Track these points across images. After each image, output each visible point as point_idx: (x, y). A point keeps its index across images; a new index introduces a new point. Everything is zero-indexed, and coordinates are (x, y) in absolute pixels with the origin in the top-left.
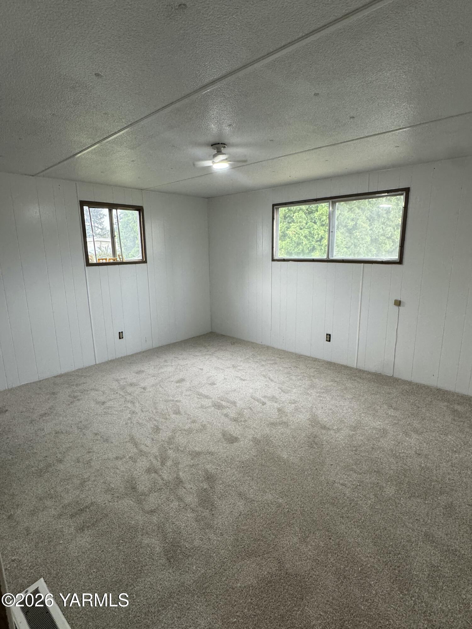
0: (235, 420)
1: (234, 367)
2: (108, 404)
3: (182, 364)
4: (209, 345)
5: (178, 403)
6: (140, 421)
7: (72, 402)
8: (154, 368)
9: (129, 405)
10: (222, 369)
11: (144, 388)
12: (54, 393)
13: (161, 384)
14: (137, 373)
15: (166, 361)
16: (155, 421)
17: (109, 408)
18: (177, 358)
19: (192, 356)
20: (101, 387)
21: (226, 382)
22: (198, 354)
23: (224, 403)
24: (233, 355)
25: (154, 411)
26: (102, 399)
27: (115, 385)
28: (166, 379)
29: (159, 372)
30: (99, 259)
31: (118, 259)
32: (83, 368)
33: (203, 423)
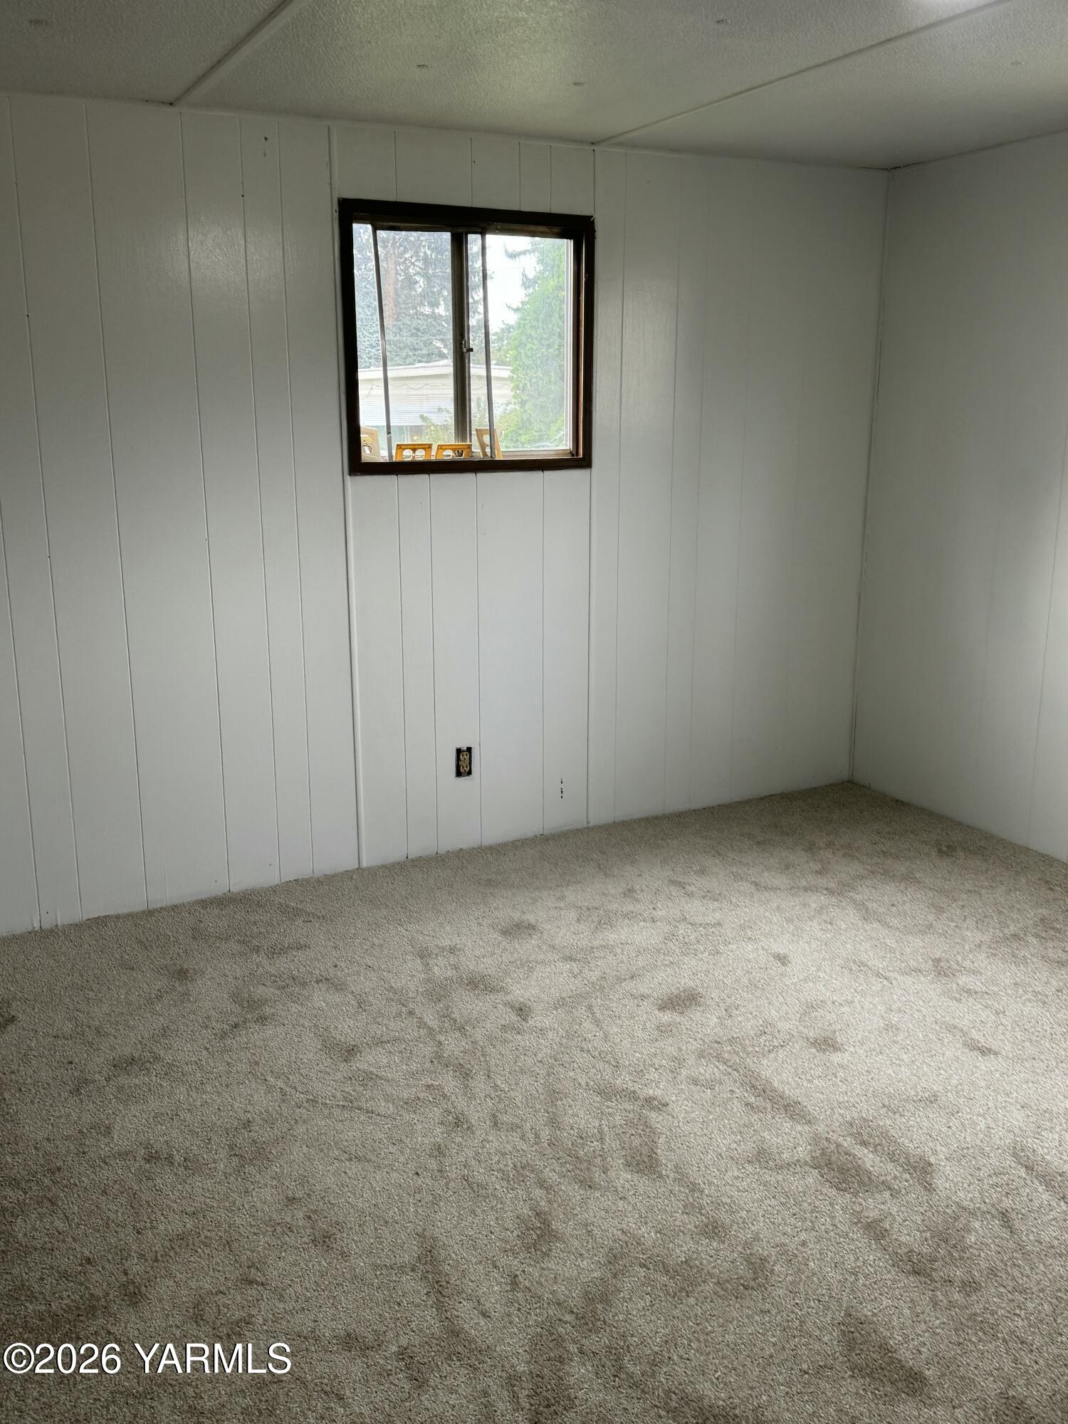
0: (917, 1267)
1: (941, 969)
2: (368, 1060)
3: (699, 920)
4: (830, 845)
5: (653, 1115)
6: (479, 1174)
7: (236, 1026)
8: (578, 921)
9: (449, 1082)
10: (878, 975)
11: (522, 1011)
12: (182, 975)
13: (597, 1002)
14: (505, 932)
15: (629, 894)
16: (541, 1187)
17: (369, 1079)
18: (682, 885)
19: (745, 886)
20: (358, 973)
21: (895, 1048)
22: (776, 882)
23: (868, 1159)
24: (940, 910)
25: (545, 1133)
26: (347, 1028)
27: (409, 976)
28: (620, 980)
29: (597, 943)
30: (399, 446)
31: (476, 449)
32: (307, 881)
33: (757, 1248)
